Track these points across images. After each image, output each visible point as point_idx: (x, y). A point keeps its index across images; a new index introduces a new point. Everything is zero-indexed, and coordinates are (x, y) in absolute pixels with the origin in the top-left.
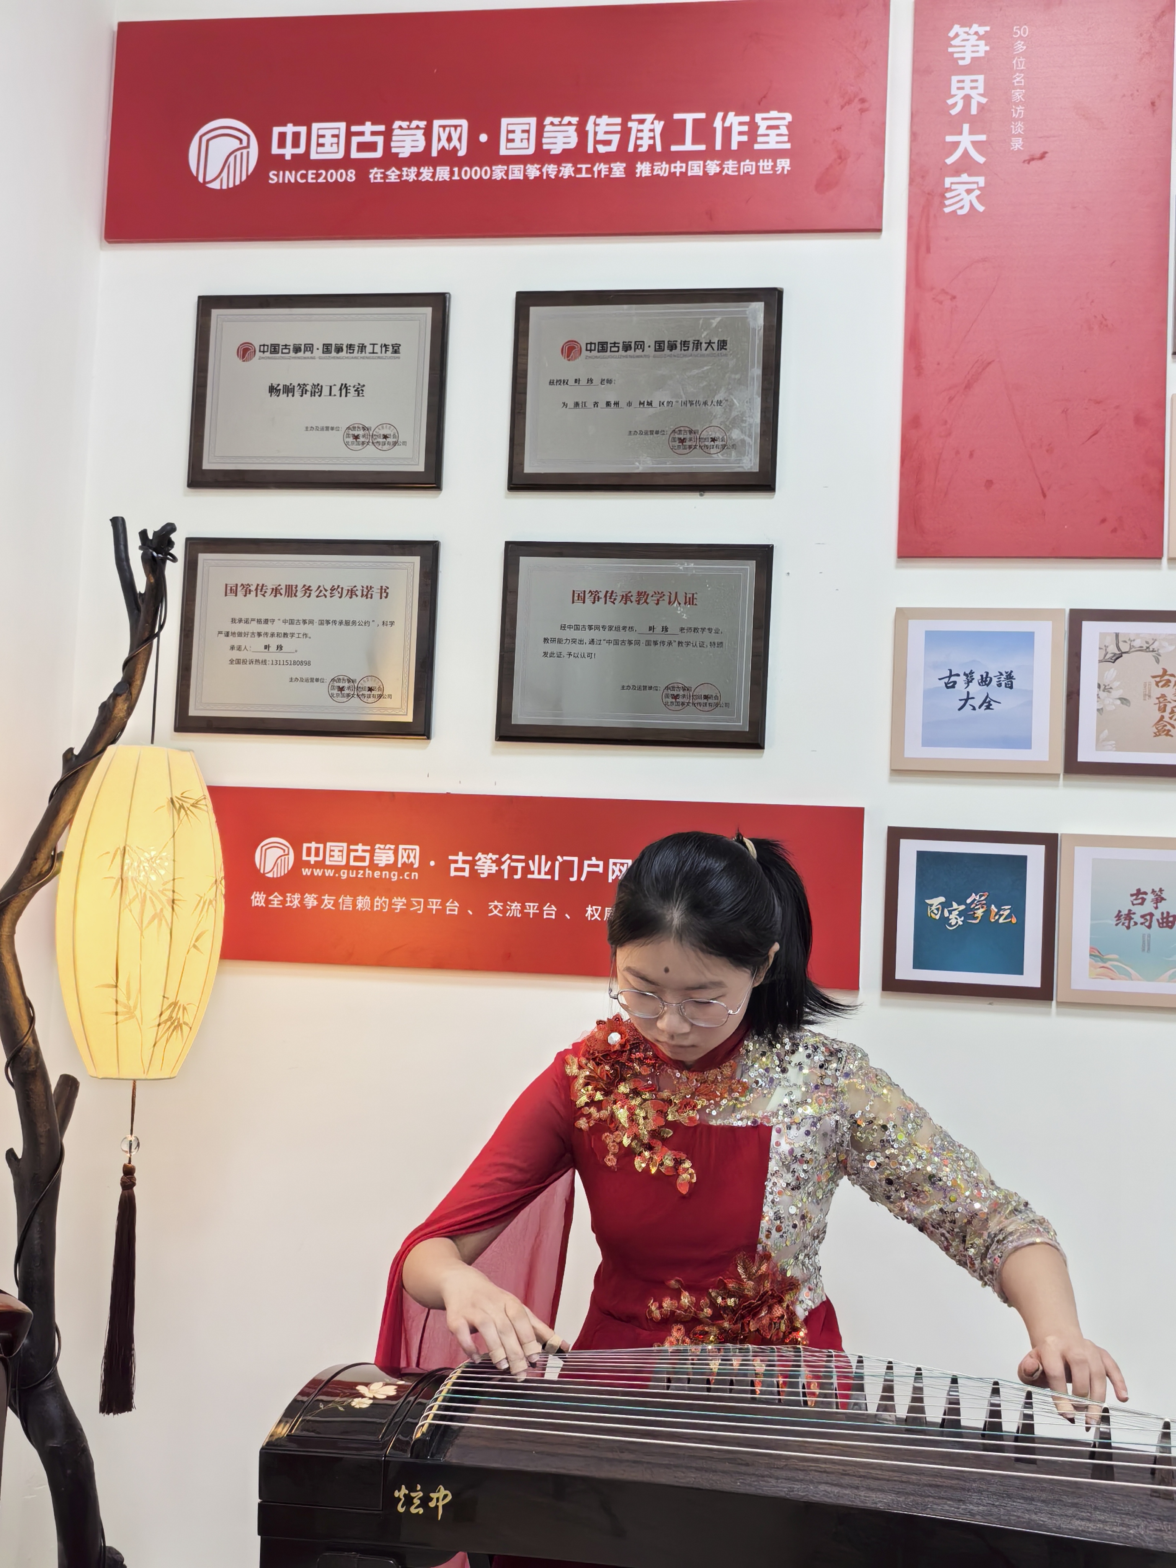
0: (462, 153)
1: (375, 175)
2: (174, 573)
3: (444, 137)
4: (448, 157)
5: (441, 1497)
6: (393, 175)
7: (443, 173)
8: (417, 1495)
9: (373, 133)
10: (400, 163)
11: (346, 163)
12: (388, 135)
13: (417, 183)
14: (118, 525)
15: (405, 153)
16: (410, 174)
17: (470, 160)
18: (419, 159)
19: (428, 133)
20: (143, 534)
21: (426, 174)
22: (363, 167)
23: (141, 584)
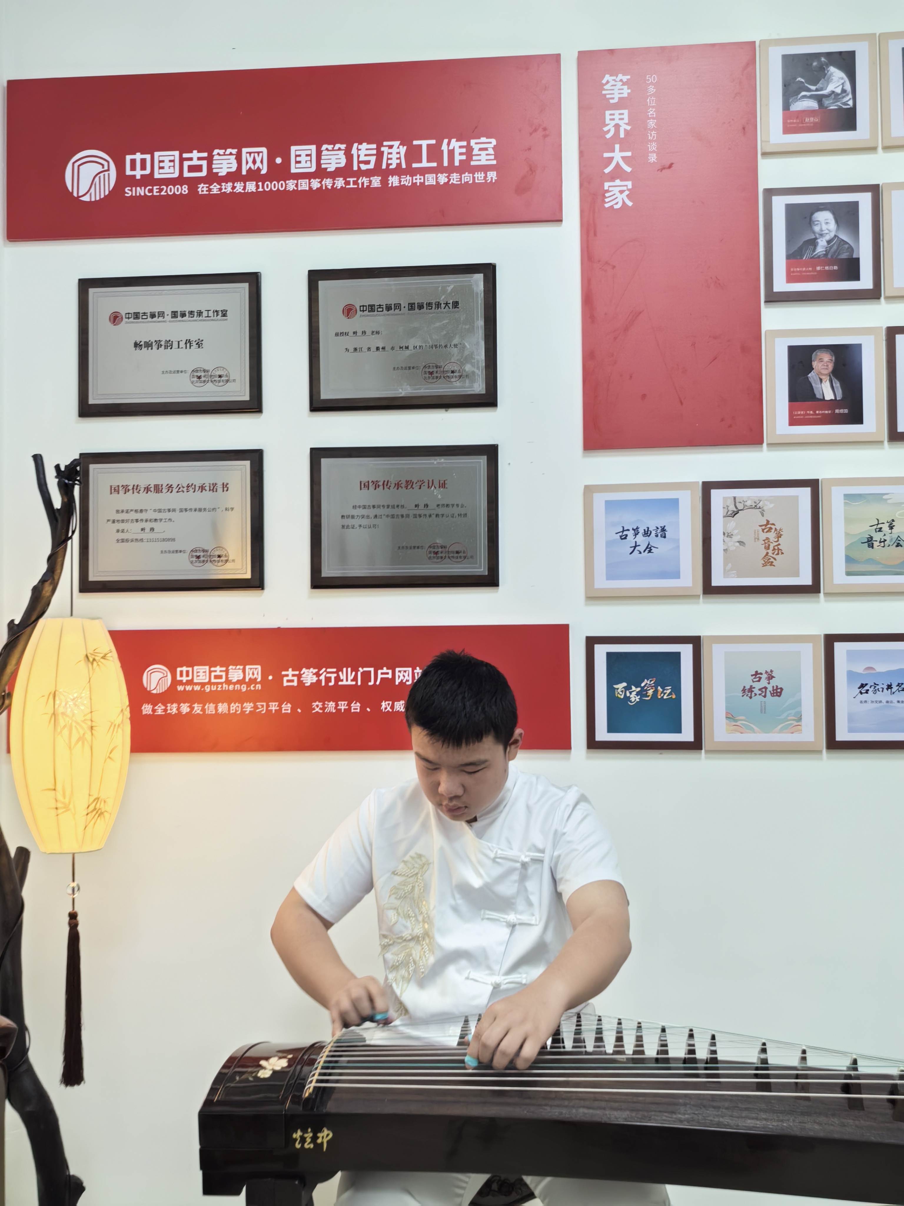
0: (264, 171)
1: (202, 189)
3: (250, 160)
4: (254, 175)
5: (325, 1136)
6: (215, 189)
7: (251, 187)
8: (309, 1135)
9: (199, 159)
10: (221, 180)
11: (180, 180)
12: (210, 160)
13: (233, 194)
14: (38, 460)
15: (223, 173)
16: (227, 188)
17: (270, 177)
18: (234, 177)
19: (239, 158)
20: (57, 467)
21: (239, 187)
22: (193, 183)
23: (57, 502)
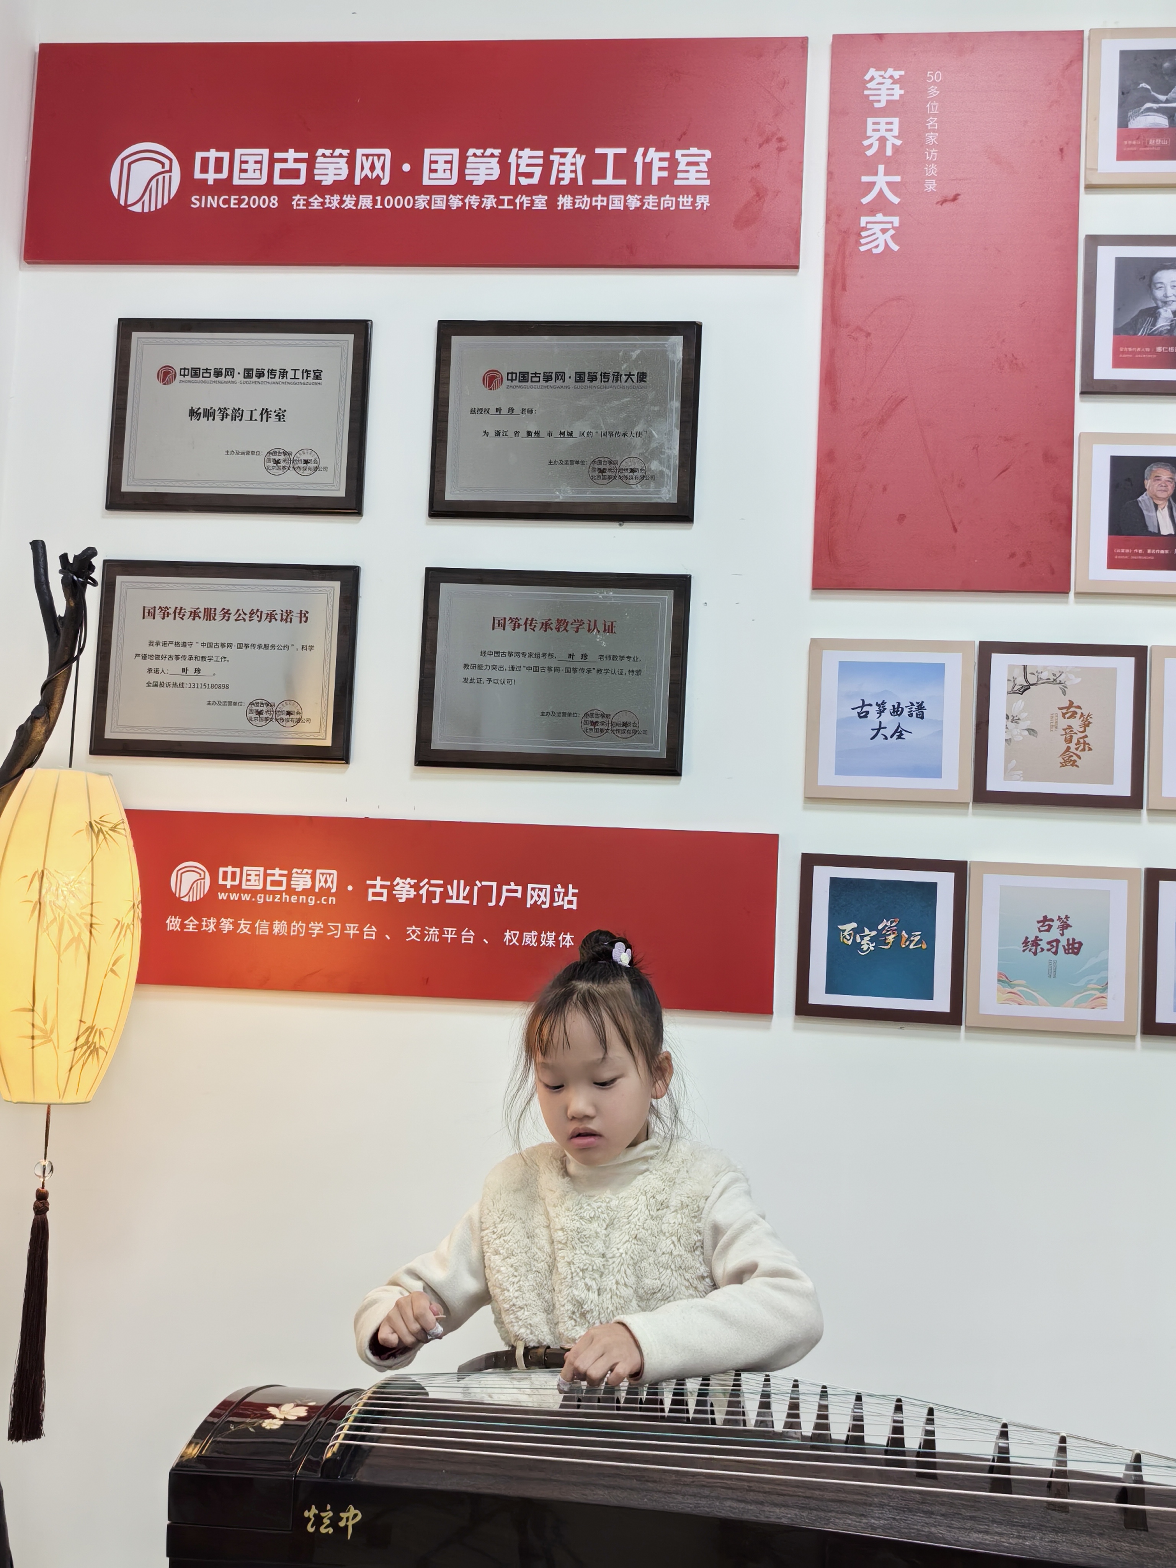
0: (385, 181)
1: (298, 202)
2: (93, 596)
3: (367, 165)
4: (370, 186)
5: (351, 1517)
6: (316, 203)
7: (366, 201)
8: (327, 1515)
9: (296, 161)
10: (323, 190)
11: (269, 189)
12: (311, 163)
13: (341, 213)
14: (38, 548)
15: (328, 181)
16: (333, 202)
17: (392, 189)
18: (343, 187)
19: (351, 161)
20: (64, 558)
21: (349, 202)
22: (285, 193)
23: (61, 607)
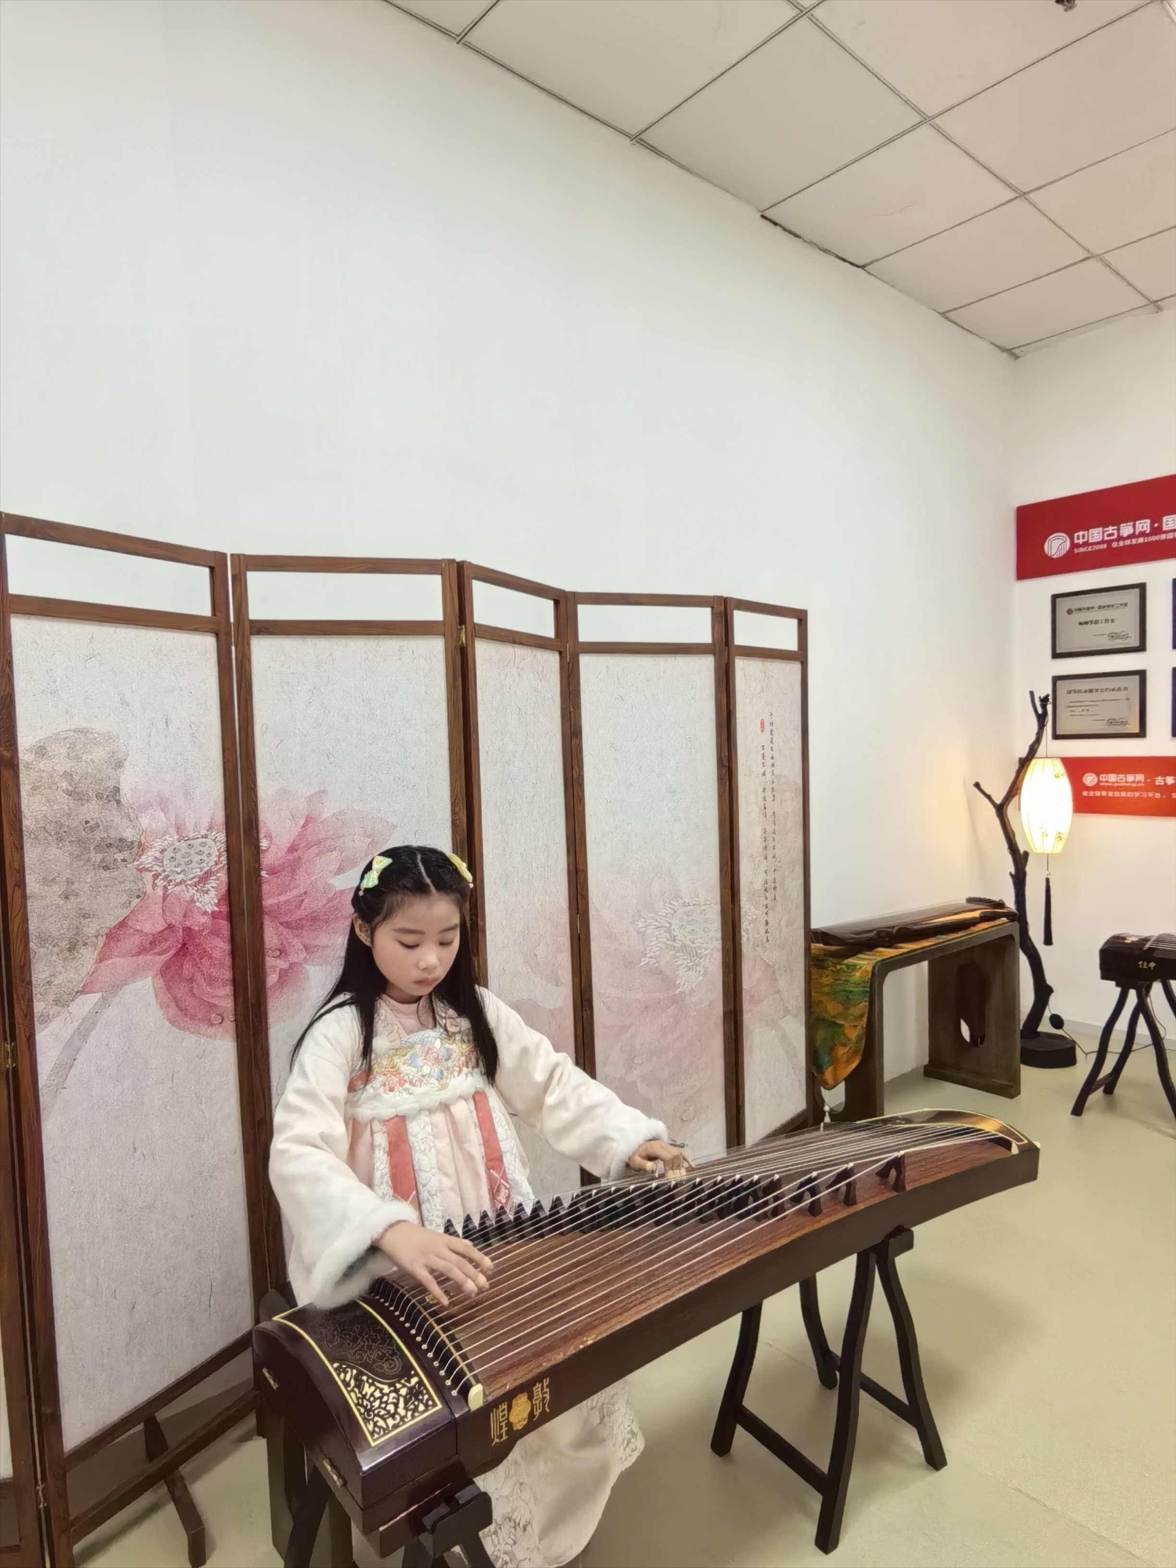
0: (1148, 531)
1: (1114, 545)
2: (1049, 708)
3: (1140, 527)
4: (1143, 534)
5: (1152, 965)
6: (1121, 544)
7: (1141, 540)
8: (1145, 964)
9: (1113, 530)
10: (1124, 539)
11: (1103, 542)
12: (1118, 530)
13: (1131, 545)
14: (1032, 693)
15: (1125, 535)
16: (1128, 542)
17: (1151, 534)
18: (1130, 537)
19: (1134, 526)
20: (1040, 697)
21: (1134, 541)
22: (1109, 542)
23: (1040, 711)
